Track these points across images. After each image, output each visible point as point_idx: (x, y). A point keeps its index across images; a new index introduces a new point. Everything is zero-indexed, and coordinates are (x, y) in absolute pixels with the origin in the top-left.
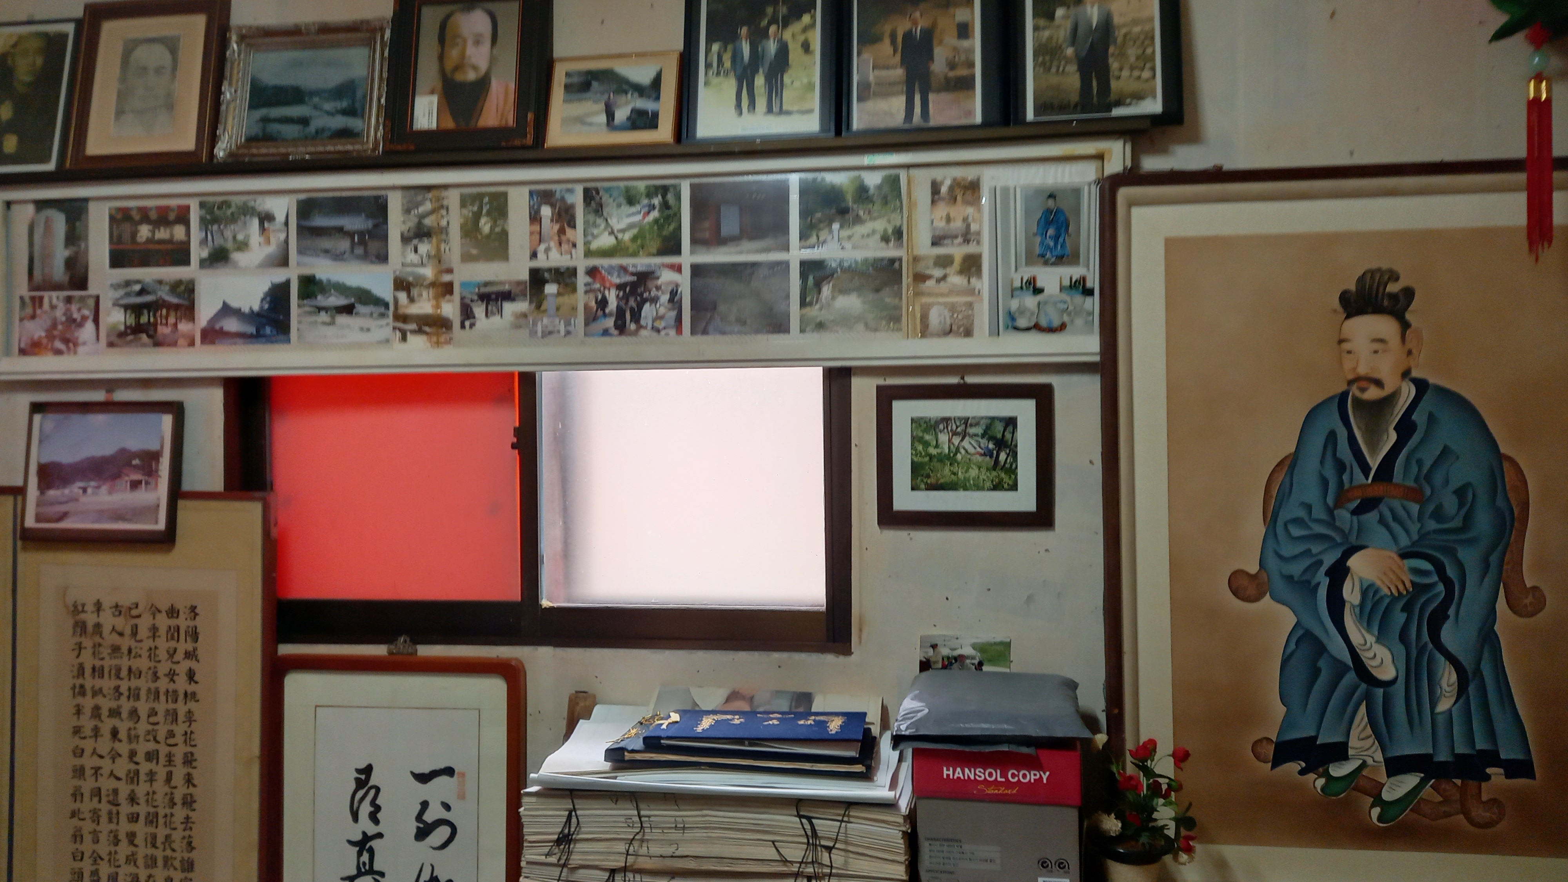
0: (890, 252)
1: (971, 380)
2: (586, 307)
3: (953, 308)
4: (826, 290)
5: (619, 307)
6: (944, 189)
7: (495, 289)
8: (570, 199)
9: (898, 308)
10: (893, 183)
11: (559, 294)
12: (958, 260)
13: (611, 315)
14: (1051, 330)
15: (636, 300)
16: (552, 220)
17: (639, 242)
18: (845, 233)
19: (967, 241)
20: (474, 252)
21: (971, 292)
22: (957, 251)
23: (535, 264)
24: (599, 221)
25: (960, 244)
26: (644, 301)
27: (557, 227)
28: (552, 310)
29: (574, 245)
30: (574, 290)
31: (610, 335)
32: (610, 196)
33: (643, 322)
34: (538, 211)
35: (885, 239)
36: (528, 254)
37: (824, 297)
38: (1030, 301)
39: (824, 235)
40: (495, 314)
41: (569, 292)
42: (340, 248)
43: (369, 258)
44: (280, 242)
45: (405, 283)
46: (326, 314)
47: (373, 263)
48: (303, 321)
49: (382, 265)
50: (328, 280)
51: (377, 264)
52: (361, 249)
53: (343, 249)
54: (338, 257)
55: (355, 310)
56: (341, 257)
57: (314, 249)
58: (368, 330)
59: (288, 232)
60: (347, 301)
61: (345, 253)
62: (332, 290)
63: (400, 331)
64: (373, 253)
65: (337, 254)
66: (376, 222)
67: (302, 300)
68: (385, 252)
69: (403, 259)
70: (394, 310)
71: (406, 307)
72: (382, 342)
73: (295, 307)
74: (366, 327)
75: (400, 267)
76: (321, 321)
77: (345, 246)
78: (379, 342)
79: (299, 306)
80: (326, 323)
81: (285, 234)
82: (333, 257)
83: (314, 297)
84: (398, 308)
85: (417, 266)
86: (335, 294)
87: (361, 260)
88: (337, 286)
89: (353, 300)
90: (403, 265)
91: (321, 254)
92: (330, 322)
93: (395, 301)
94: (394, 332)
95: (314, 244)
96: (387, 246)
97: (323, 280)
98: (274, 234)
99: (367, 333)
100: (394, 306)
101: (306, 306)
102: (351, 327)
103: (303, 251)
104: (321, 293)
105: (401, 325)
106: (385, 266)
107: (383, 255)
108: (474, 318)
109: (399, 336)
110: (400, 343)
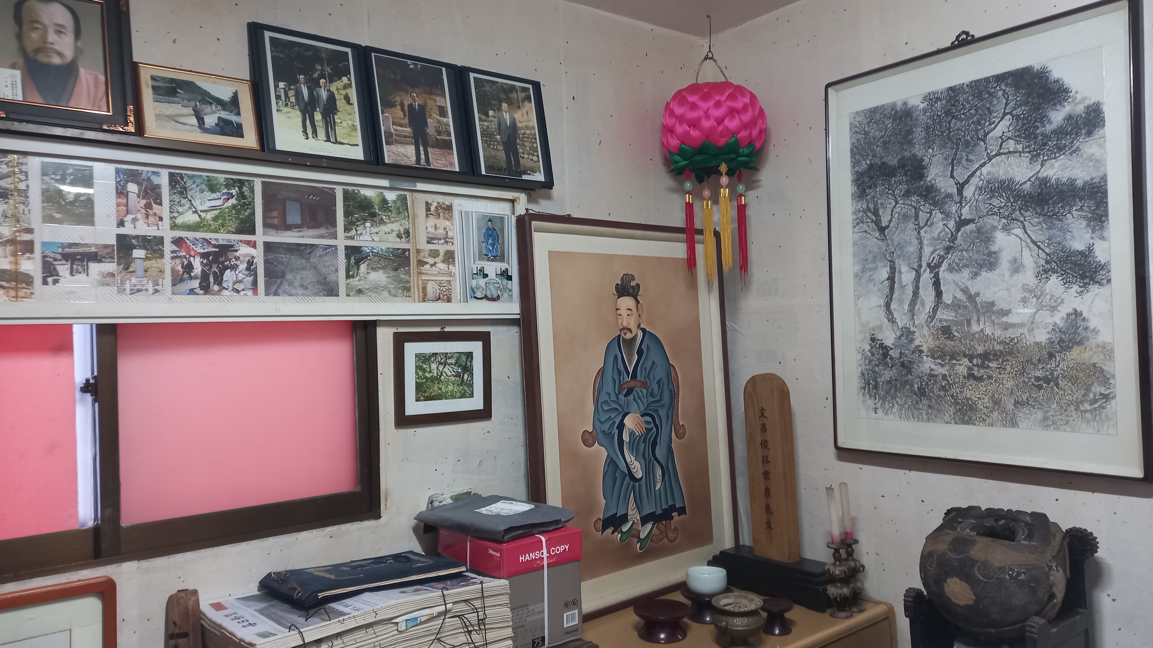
0: (402, 245)
1: (447, 329)
2: (173, 270)
3: (440, 284)
4: (363, 267)
5: (203, 271)
6: (433, 208)
7: (80, 250)
8: (155, 180)
9: (408, 282)
10: (404, 199)
11: (147, 259)
12: (442, 253)
13: (196, 278)
14: (493, 299)
15: (218, 267)
16: (138, 196)
17: (220, 221)
18: (374, 230)
19: (447, 242)
20: (58, 216)
21: (450, 274)
22: (442, 248)
23: (122, 231)
24: (184, 201)
25: (442, 244)
26: (226, 268)
27: (144, 202)
28: (140, 272)
29: (161, 219)
30: (162, 256)
31: (197, 294)
32: (194, 183)
33: (224, 285)
34: (124, 187)
35: (399, 236)
36: (115, 223)
37: (361, 272)
38: (482, 282)
39: (360, 229)
40: (80, 273)
41: (157, 258)
108: (58, 275)
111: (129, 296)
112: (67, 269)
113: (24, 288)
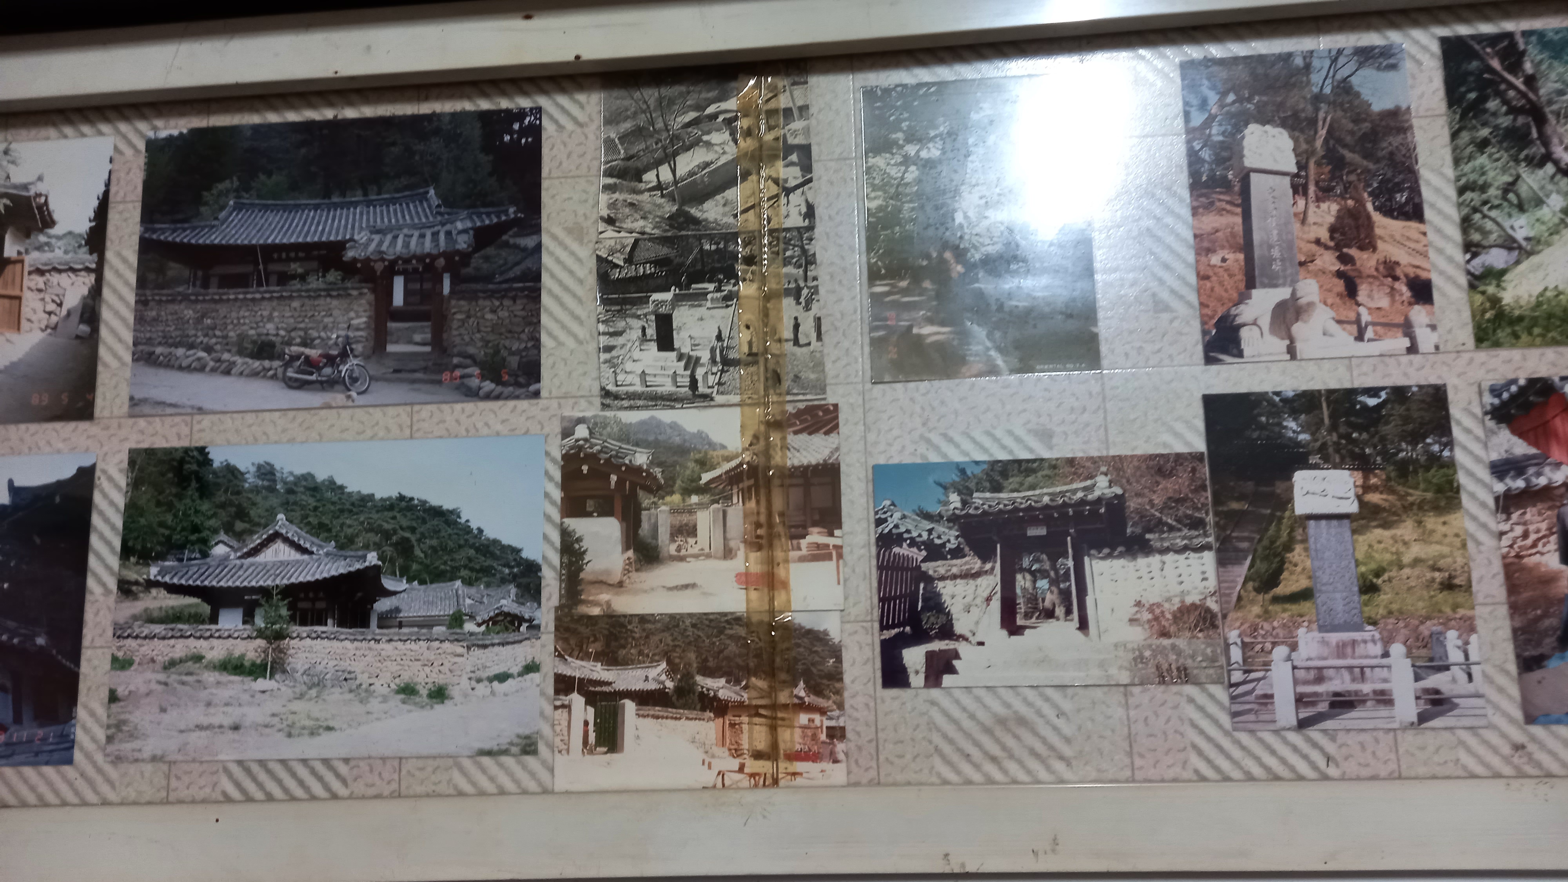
2: (1518, 576)
7: (1043, 495)
11: (1369, 516)
20: (934, 339)
23: (1230, 378)
24: (1539, 178)
27: (1326, 212)
28: (1339, 594)
29: (1421, 291)
30: (1444, 495)
36: (1193, 340)
40: (1050, 614)
41: (1421, 506)
42: (323, 334)
43: (452, 372)
44: (64, 312)
45: (614, 478)
46: (244, 622)
47: (473, 394)
48: (137, 660)
49: (511, 403)
50: (267, 472)
51: (488, 397)
52: (418, 338)
53: (338, 337)
54: (311, 374)
55: (383, 605)
56: (327, 371)
57: (206, 340)
58: (439, 694)
59: (99, 272)
60: (343, 563)
61: (344, 355)
62: (281, 516)
63: (591, 699)
64: (471, 350)
65: (307, 358)
66: (487, 222)
67: (137, 563)
68: (523, 346)
69: (608, 372)
70: (561, 596)
71: (620, 584)
72: (505, 752)
73: (107, 591)
74: (427, 680)
75: (591, 410)
76: (221, 657)
77: (349, 327)
78: (489, 753)
79: (126, 589)
80: (242, 665)
81: (87, 280)
82: (290, 373)
83: (197, 547)
84: (580, 593)
85: (669, 400)
86: (290, 535)
87: (414, 381)
88: (303, 497)
89: (372, 558)
90: (608, 401)
91: (239, 360)
92: (259, 661)
93: (565, 560)
94: (558, 703)
95: (209, 321)
96: (533, 320)
97: (242, 474)
98: (39, 281)
99: (432, 707)
100: (561, 581)
101: (154, 591)
102: (358, 682)
103: (159, 350)
104: (229, 529)
105: (596, 671)
106: (523, 404)
107: (517, 358)
108: (947, 632)
109: (586, 723)
110: (591, 752)
111: (1294, 737)
112: (988, 599)
113: (802, 706)
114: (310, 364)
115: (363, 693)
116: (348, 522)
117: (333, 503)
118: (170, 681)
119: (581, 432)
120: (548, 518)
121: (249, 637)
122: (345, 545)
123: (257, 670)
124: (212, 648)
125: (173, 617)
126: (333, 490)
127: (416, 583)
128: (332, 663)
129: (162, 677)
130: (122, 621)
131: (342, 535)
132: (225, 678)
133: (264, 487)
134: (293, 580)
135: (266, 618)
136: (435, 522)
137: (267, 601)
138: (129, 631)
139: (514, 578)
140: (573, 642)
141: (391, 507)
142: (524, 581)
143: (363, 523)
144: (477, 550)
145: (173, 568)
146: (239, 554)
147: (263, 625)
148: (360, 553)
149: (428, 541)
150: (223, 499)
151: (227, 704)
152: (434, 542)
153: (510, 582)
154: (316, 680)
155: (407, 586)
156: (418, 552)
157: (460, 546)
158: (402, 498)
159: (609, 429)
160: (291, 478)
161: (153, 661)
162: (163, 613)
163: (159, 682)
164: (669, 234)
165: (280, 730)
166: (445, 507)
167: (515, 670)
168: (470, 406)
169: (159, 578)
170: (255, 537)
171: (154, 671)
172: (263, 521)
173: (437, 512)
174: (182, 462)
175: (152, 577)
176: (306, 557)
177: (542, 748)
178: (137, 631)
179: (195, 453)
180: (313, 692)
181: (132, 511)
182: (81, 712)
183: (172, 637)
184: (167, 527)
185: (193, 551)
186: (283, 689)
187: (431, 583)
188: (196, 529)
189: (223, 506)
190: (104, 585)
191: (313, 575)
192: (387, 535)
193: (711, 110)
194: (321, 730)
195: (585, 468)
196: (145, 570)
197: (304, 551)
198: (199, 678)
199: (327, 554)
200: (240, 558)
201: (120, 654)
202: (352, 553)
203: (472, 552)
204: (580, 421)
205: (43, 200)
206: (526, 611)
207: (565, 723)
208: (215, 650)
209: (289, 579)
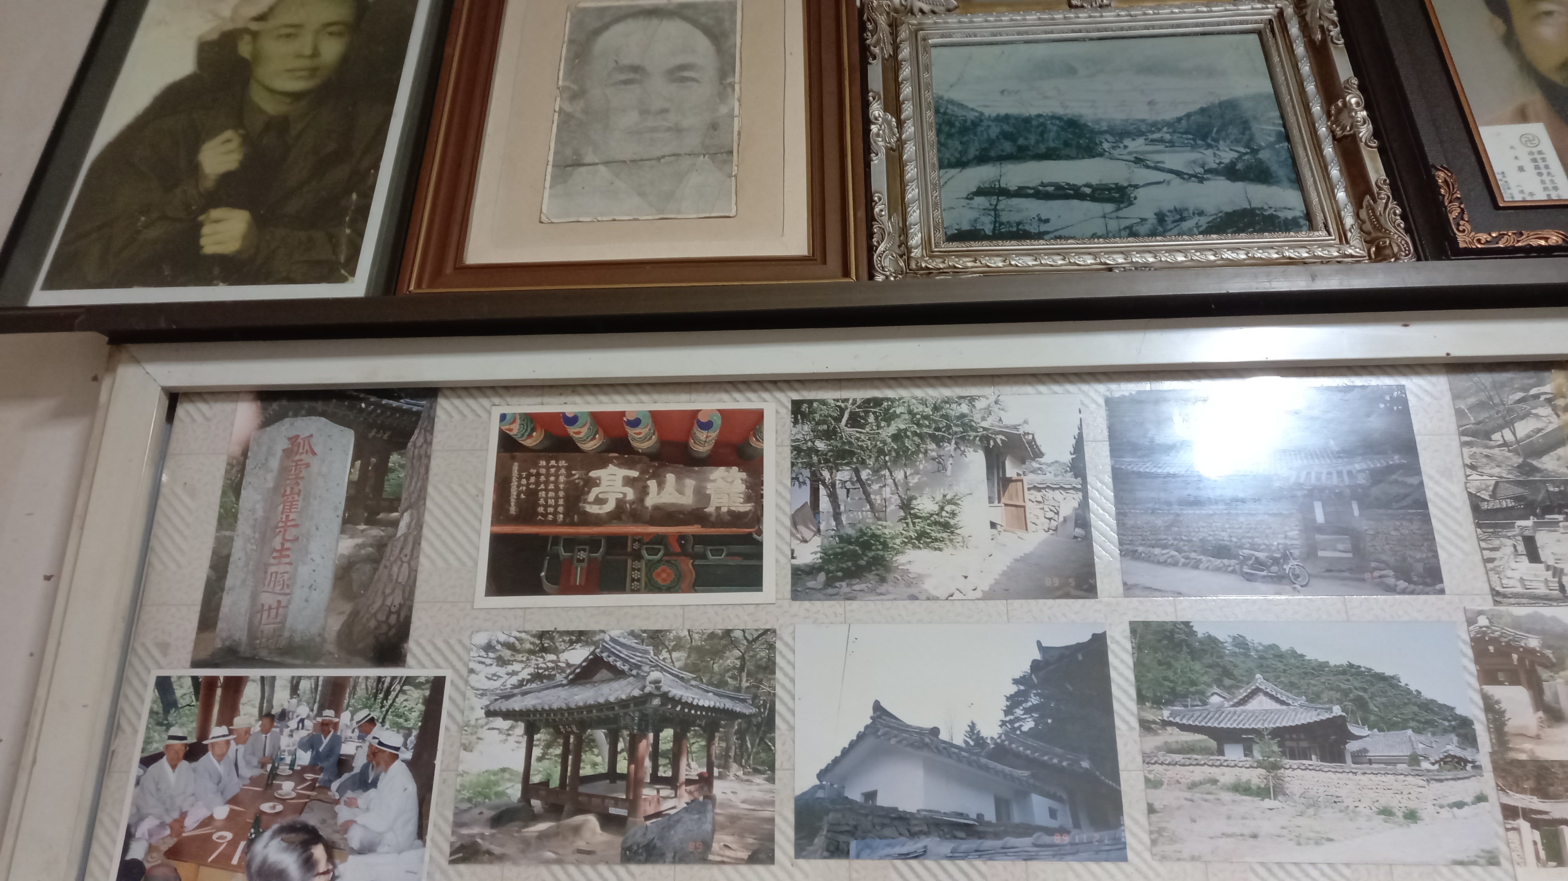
42: (1266, 542)
43: (1372, 573)
44: (1061, 519)
45: (1515, 657)
46: (1246, 755)
47: (1391, 590)
48: (1166, 781)
49: (1422, 597)
50: (1240, 642)
51: (1403, 592)
52: (1340, 547)
53: (1278, 544)
54: (1263, 570)
55: (1352, 746)
56: (1275, 568)
57: (1176, 542)
58: (1412, 816)
59: (1084, 490)
60: (1315, 713)
61: (1286, 557)
62: (1258, 676)
63: (1536, 824)
64: (1384, 557)
65: (1257, 558)
66: (1379, 465)
67: (1152, 707)
68: (1425, 556)
69: (1494, 577)
70: (1493, 745)
71: (1538, 737)
72: (1474, 863)
73: (1131, 728)
74: (1400, 805)
75: (1487, 604)
76: (1232, 781)
77: (1285, 538)
78: (1461, 863)
79: (1146, 726)
80: (1250, 788)
81: (1075, 496)
82: (1246, 569)
83: (1197, 696)
84: (1507, 742)
85: (1546, 600)
86: (1268, 690)
87: (1344, 579)
88: (1273, 662)
89: (1337, 710)
90: (1498, 599)
91: (1204, 558)
92: (1263, 786)
93: (1490, 716)
94: (1508, 826)
95: (1176, 529)
96: (1429, 536)
97: (1222, 643)
98: (1038, 496)
99: (1409, 826)
100: (1489, 732)
101: (1169, 729)
102: (1345, 804)
103: (1140, 549)
104: (1220, 685)
105: (1534, 803)
106: (1432, 598)
107: (1422, 564)
109: (1535, 843)
110: (1544, 865)
114: (1259, 564)
115: (1351, 813)
116: (1312, 682)
117: (1297, 667)
118: (1194, 798)
119: (1483, 621)
120: (1470, 685)
121: (1251, 767)
122: (1314, 699)
123: (1263, 793)
124: (1223, 774)
125: (1187, 749)
126: (1295, 658)
127: (1376, 730)
128: (1322, 789)
129: (1188, 795)
130: (1148, 751)
131: (1310, 691)
132: (1238, 797)
133: (1241, 653)
134: (1278, 725)
135: (1262, 753)
136: (1381, 685)
137: (1261, 740)
138: (1155, 759)
139: (1453, 729)
140: (1510, 779)
141: (1344, 672)
142: (1462, 731)
143: (1324, 683)
144: (1419, 706)
145: (1181, 711)
146: (1231, 703)
147: (1261, 758)
148: (1327, 706)
149: (1378, 698)
150: (1210, 661)
151: (1243, 818)
152: (1384, 700)
153: (1451, 732)
154: (1311, 801)
155: (1369, 732)
156: (1372, 707)
157: (1405, 704)
158: (1351, 666)
159: (1504, 620)
160: (1261, 648)
161: (1178, 782)
162: (1180, 746)
163: (1186, 799)
164: (1521, 479)
165: (1291, 840)
166: (1387, 674)
167: (1469, 799)
168: (1390, 598)
169: (1171, 719)
170: (1241, 691)
171: (1180, 790)
172: (1245, 679)
173: (1381, 677)
174: (1172, 632)
175: (1166, 719)
176: (1285, 707)
177: (1503, 861)
178: (1162, 759)
179: (1182, 626)
180: (1311, 811)
181: (1139, 667)
182: (1127, 820)
183: (1190, 765)
184: (1171, 681)
185: (1195, 700)
186: (1286, 807)
187: (1389, 730)
188: (1193, 683)
189: (1210, 666)
190: (1127, 723)
191: (1293, 721)
192: (1346, 693)
193: (1534, 391)
194: (1323, 841)
195: (1491, 648)
196: (1159, 712)
197: (1283, 703)
198: (1217, 797)
199: (1301, 706)
200: (1232, 706)
201: (1151, 776)
202: (1321, 706)
203: (1416, 709)
204: (1481, 613)
205: (1030, 437)
206: (1468, 754)
207: (1517, 842)
208: (1227, 776)
209: (1274, 724)
